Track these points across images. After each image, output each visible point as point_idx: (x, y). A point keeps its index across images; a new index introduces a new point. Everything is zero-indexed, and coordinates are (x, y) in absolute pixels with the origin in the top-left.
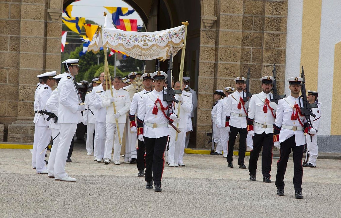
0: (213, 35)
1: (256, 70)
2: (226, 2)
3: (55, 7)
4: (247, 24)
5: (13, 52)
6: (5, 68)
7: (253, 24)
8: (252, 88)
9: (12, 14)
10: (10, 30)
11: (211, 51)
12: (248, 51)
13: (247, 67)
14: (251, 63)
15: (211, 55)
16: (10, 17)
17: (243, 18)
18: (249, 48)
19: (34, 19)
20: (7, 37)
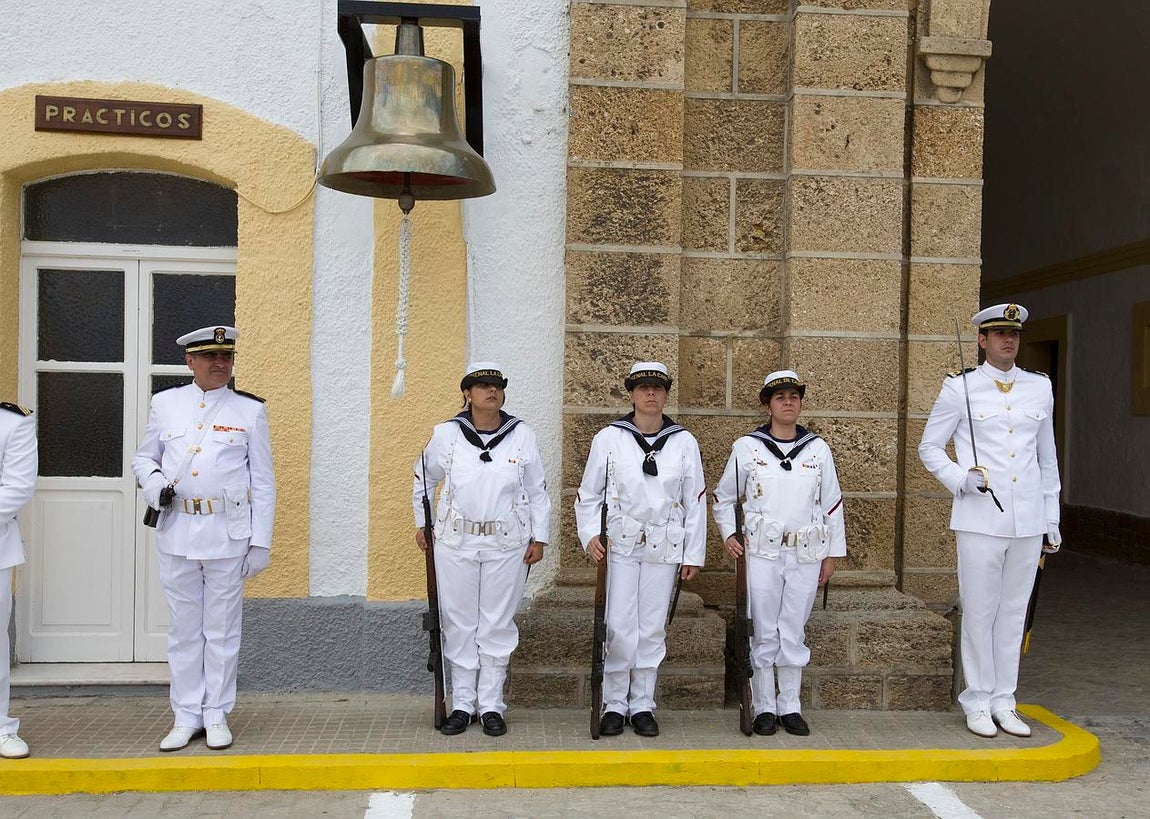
3: (954, 29)
5: (750, 252)
6: (715, 333)
9: (745, 72)
10: (739, 149)
16: (735, 88)
19: (854, 88)
20: (724, 182)
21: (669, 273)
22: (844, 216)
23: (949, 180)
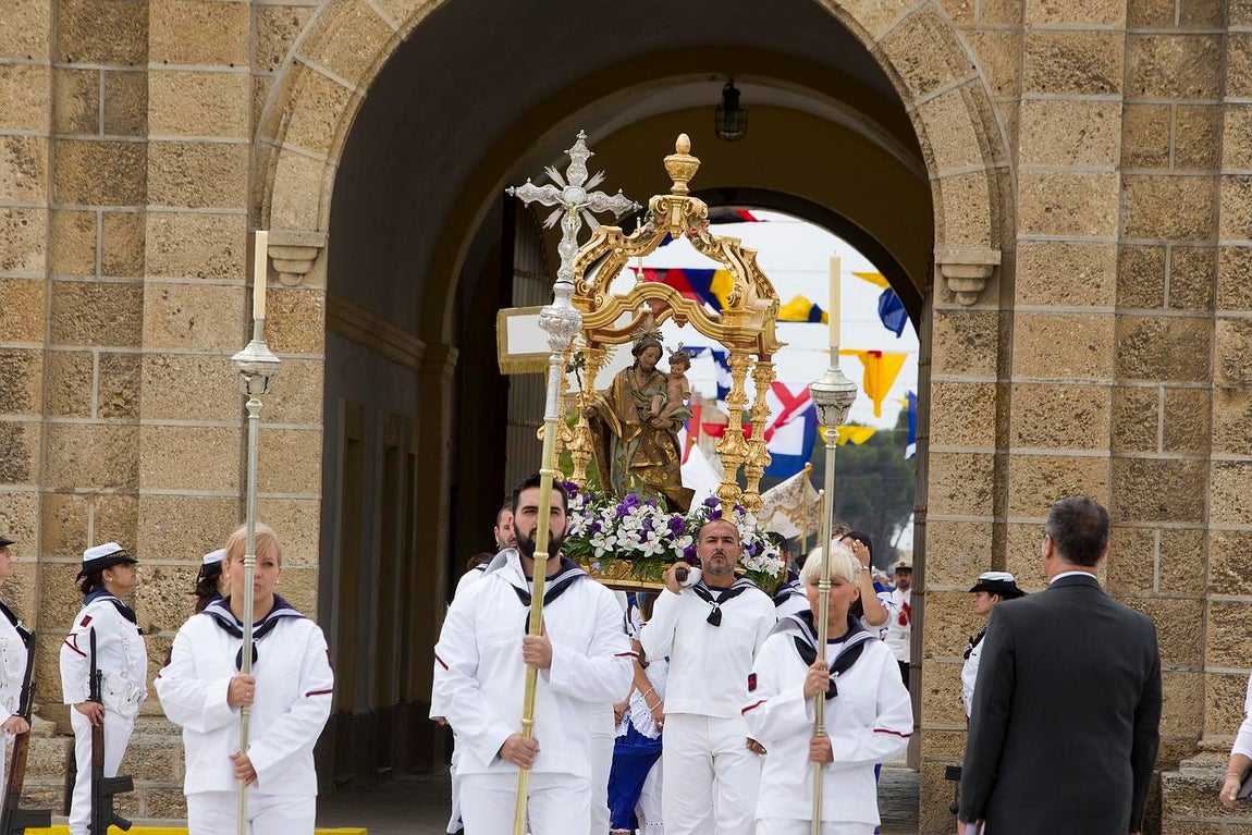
0: (985, 333)
1: (1181, 482)
2: (1041, 186)
3: (292, 222)
4: (1140, 279)
5: (112, 418)
6: (78, 490)
7: (1167, 278)
8: (1167, 562)
9: (108, 258)
10: (102, 326)
11: (976, 400)
12: (1143, 399)
13: (1142, 473)
14: (1161, 455)
15: (978, 419)
16: (99, 272)
17: (1122, 255)
18: (1152, 384)
19: (199, 276)
20: (88, 355)
21: (31, 439)
22: (188, 389)
23: (292, 355)
